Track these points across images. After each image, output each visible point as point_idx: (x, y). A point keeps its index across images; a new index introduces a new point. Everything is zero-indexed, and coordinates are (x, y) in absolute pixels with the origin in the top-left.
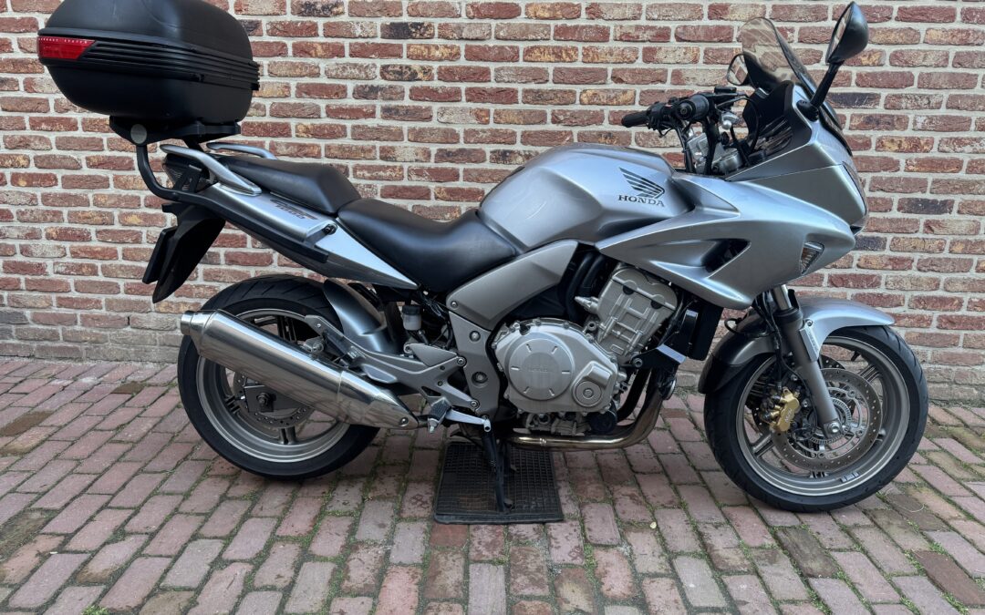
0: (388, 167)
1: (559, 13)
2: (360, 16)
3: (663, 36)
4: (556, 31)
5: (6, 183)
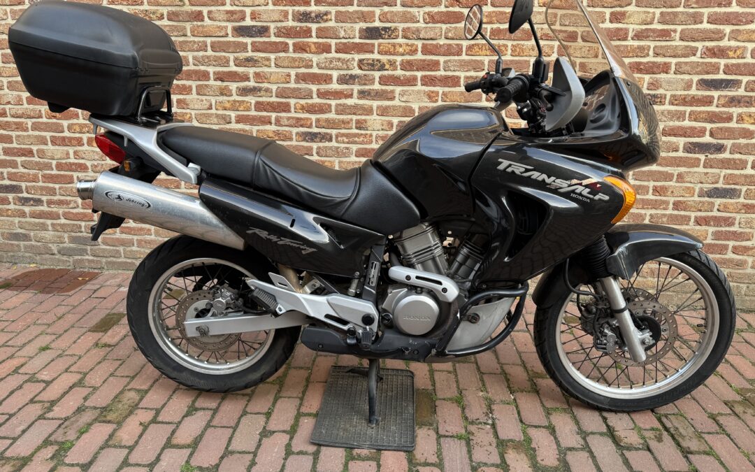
0: (362, 134)
1: (494, 19)
2: (344, 22)
3: (572, 37)
4: (491, 33)
5: (83, 144)
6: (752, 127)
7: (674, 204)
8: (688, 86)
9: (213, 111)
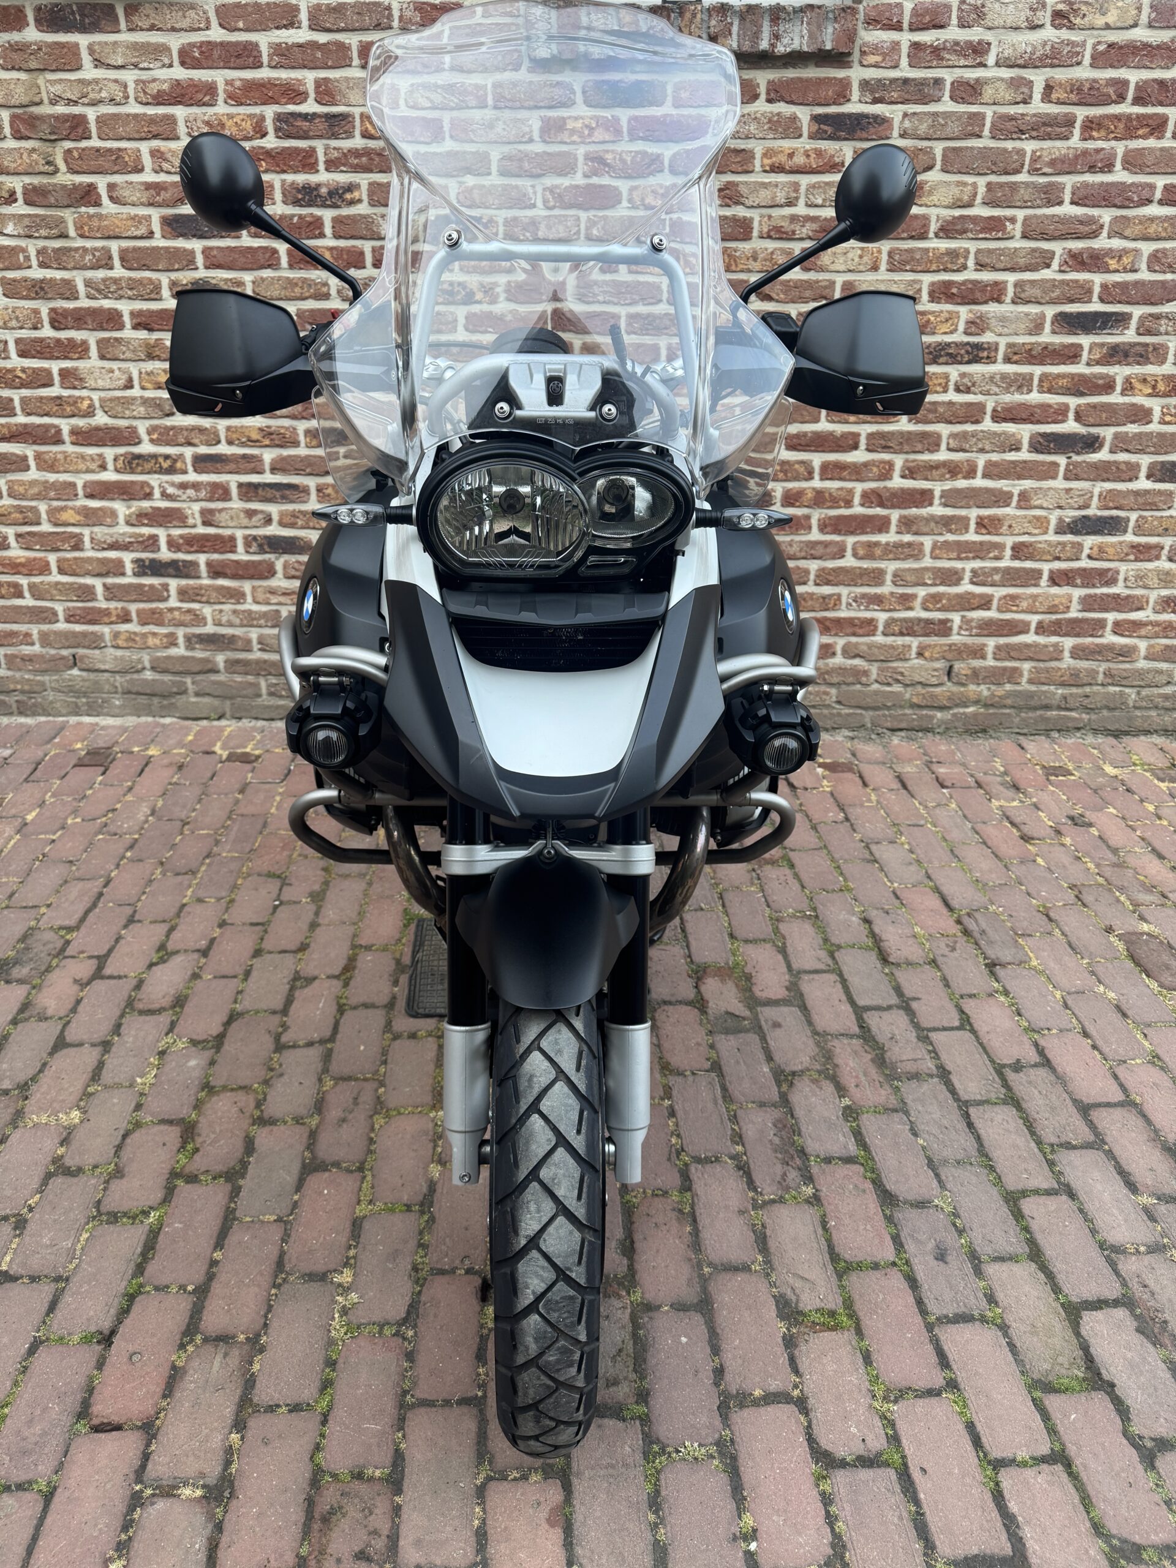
6: (1147, 402)
7: (1013, 548)
8: (1037, 327)
9: (136, 392)
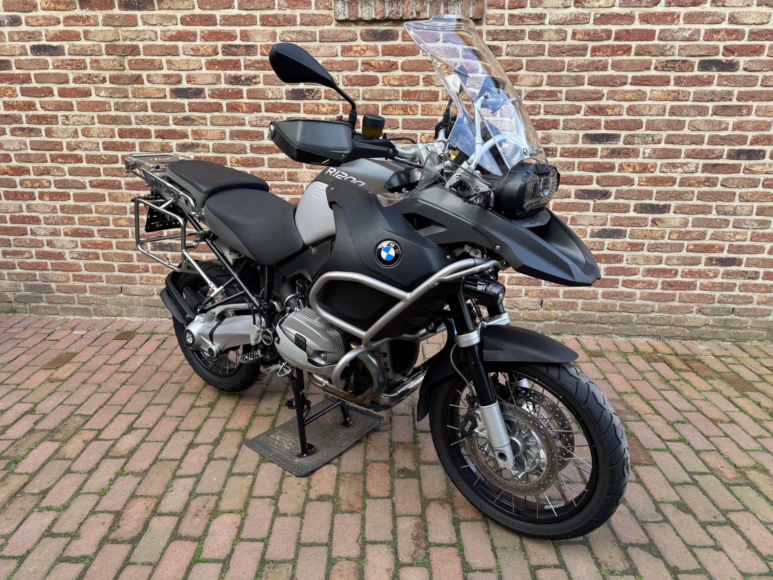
1: (404, 81)
2: (271, 84)
4: (403, 94)
5: (35, 199)
6: (632, 176)
8: (575, 140)
